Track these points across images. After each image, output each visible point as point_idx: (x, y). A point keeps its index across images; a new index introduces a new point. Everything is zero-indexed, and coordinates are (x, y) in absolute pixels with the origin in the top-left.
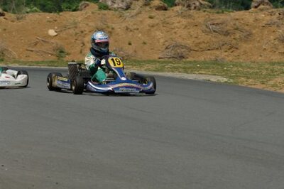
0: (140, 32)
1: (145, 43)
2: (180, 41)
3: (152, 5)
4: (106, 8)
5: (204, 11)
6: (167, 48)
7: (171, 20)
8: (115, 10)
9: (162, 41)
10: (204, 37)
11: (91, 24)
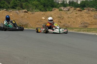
0: (72, 18)
1: (74, 22)
2: (86, 21)
3: (77, 10)
4: (61, 10)
5: (94, 12)
6: (81, 24)
7: (83, 15)
8: (64, 11)
9: (80, 21)
10: (94, 20)
11: (56, 15)
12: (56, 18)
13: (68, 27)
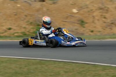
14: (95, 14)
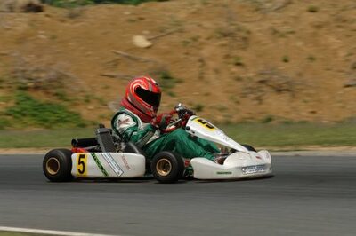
1: (312, 59)
9: (342, 53)
11: (207, 24)
12: (208, 39)
13: (285, 87)
14: (205, 52)
